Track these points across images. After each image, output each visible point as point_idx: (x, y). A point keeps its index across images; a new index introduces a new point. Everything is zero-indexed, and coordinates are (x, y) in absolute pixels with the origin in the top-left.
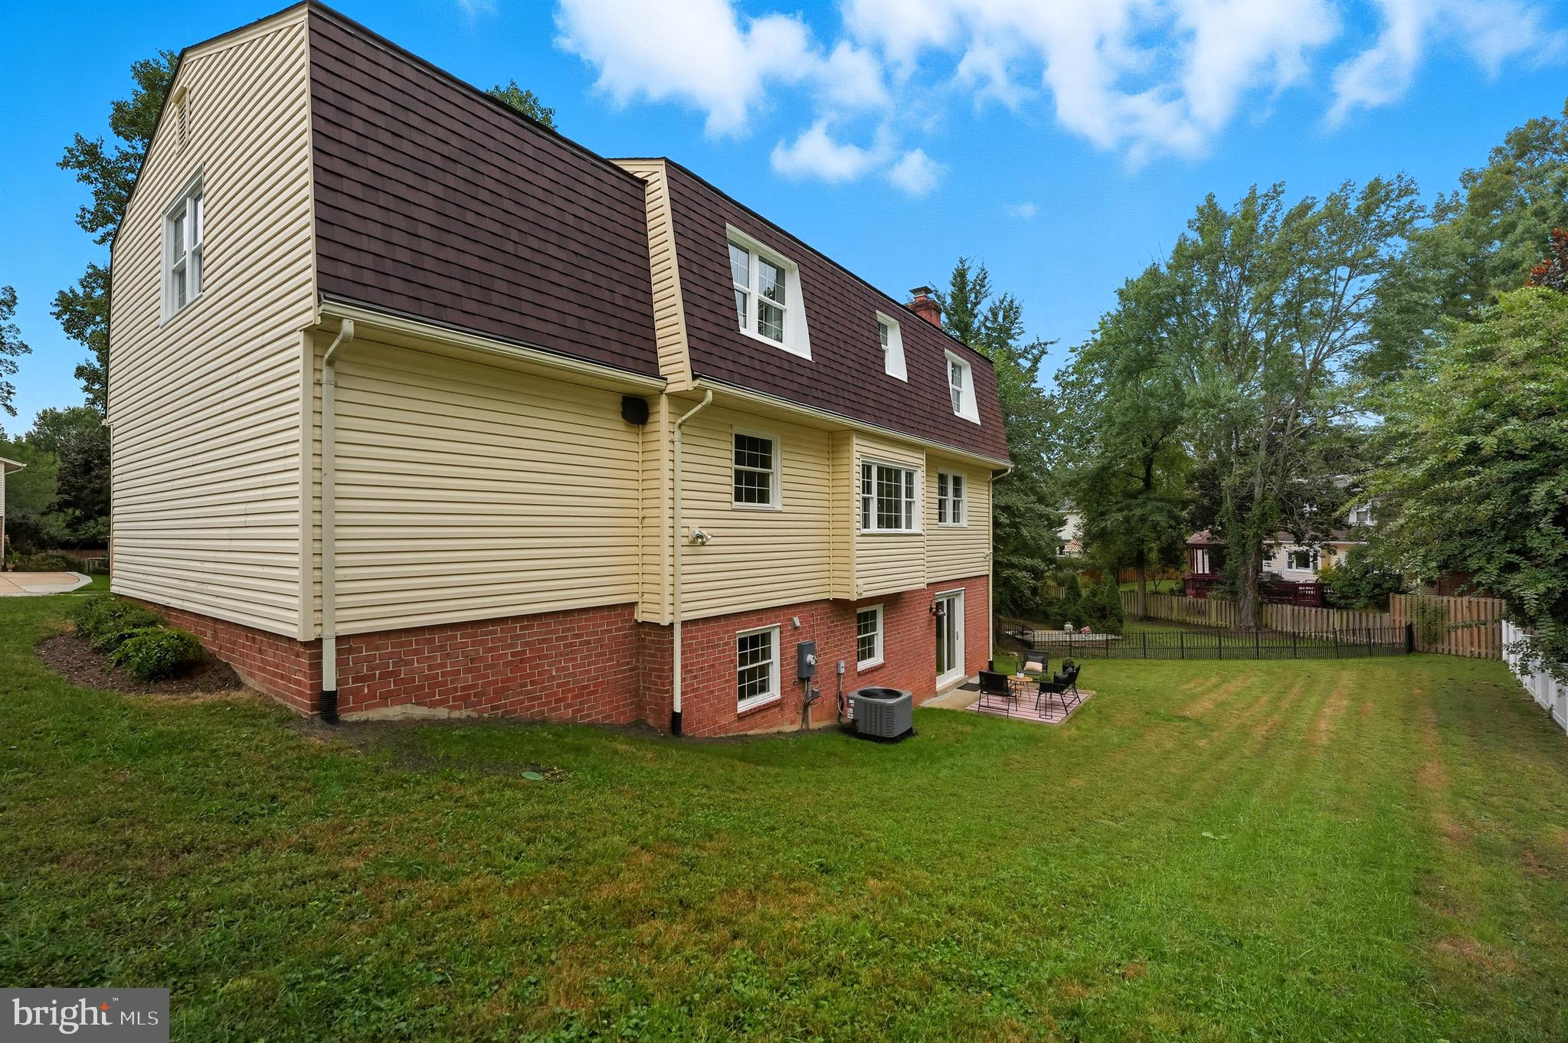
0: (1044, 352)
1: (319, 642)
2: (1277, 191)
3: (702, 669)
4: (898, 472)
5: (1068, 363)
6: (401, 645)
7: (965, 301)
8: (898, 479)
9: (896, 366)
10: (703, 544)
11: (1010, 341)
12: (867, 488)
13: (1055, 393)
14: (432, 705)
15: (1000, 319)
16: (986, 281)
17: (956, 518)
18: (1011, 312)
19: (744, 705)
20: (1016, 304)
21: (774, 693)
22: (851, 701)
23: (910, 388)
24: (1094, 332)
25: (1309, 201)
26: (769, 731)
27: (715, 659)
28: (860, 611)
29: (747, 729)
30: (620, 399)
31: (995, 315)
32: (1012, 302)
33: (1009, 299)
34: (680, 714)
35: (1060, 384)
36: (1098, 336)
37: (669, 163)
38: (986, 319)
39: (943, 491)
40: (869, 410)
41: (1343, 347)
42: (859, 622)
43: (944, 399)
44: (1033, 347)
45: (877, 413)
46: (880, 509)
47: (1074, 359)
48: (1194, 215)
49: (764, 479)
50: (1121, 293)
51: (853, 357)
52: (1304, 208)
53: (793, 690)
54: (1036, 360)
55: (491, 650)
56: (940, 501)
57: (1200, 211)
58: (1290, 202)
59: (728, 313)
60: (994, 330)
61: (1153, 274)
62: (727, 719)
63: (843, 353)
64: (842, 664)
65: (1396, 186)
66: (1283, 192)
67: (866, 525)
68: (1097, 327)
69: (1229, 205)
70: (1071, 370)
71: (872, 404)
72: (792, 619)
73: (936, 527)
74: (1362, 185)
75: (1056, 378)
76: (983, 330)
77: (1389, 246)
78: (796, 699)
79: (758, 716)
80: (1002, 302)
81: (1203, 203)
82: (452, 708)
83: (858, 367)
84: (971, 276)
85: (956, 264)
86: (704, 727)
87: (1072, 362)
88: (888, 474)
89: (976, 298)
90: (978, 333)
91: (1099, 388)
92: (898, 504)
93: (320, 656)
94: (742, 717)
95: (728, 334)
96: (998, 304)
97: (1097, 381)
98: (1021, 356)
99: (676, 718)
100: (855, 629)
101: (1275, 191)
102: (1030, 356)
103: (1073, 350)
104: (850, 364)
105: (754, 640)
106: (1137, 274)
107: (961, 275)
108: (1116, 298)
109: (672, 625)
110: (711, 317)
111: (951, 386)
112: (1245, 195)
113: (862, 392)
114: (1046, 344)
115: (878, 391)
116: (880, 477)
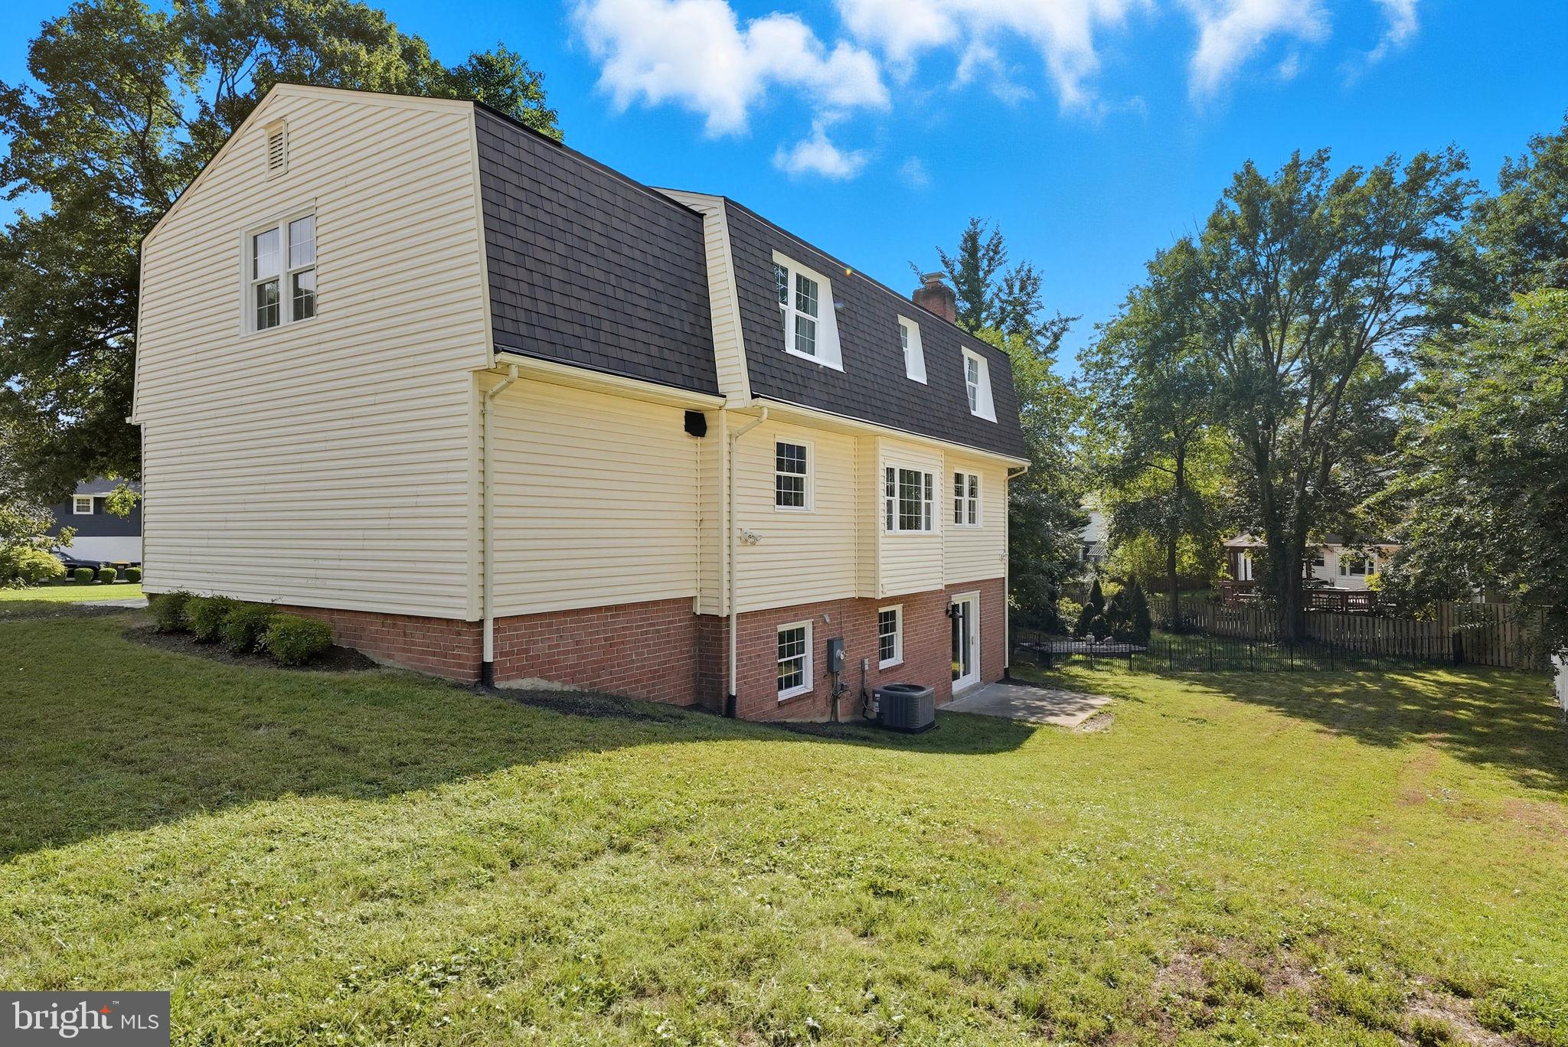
0: (1064, 329)
1: (481, 623)
2: (1322, 158)
3: (750, 658)
4: (918, 474)
5: (1093, 341)
6: (531, 627)
7: (976, 268)
8: (918, 481)
9: (916, 370)
10: (753, 544)
11: (1027, 317)
12: (890, 492)
13: (1077, 376)
14: (550, 679)
15: (1016, 290)
16: (1001, 247)
17: (972, 520)
18: (1028, 282)
19: (784, 695)
20: (1034, 274)
21: (807, 686)
22: (877, 695)
23: (930, 390)
24: (1121, 307)
25: (1357, 171)
26: (804, 720)
27: (760, 650)
28: (882, 610)
29: (787, 717)
30: (684, 414)
31: (1011, 287)
32: (1029, 271)
33: (1026, 268)
34: (735, 697)
35: (1082, 365)
36: (1126, 311)
37: (726, 200)
38: (1000, 290)
39: (959, 492)
40: (892, 415)
41: (1393, 329)
42: (880, 621)
43: (961, 398)
44: (1053, 323)
45: (900, 418)
46: (902, 510)
47: (1099, 337)
48: (1230, 183)
49: (798, 484)
50: (1151, 266)
51: (879, 365)
52: (1351, 178)
53: (823, 684)
54: (1057, 337)
55: (590, 634)
56: (956, 501)
57: (1238, 179)
58: (1336, 170)
59: (776, 335)
60: (1010, 303)
61: (1185, 247)
62: (770, 706)
63: (870, 361)
64: (866, 661)
65: (1445, 160)
66: (1328, 158)
67: (890, 527)
68: (1125, 301)
69: (1271, 172)
70: (1095, 349)
71: (895, 409)
72: (822, 616)
73: (952, 528)
74: (1407, 160)
75: (1079, 358)
76: (997, 303)
77: (1437, 225)
78: (826, 692)
79: (794, 706)
80: (1018, 272)
81: (1241, 170)
82: (565, 683)
83: (883, 374)
84: (983, 241)
85: (967, 226)
86: (752, 711)
87: (1097, 340)
88: (910, 478)
89: (989, 265)
90: (991, 305)
91: (1126, 369)
92: (918, 505)
93: (481, 634)
94: (780, 705)
95: (777, 355)
96: (1014, 274)
97: (1125, 362)
98: (1039, 332)
99: (732, 699)
100: (877, 628)
101: (1320, 157)
102: (1049, 334)
103: (1097, 327)
104: (876, 371)
105: (791, 635)
106: (1169, 245)
107: (972, 239)
108: (1146, 272)
109: (728, 617)
110: (764, 341)
111: (968, 383)
112: (1289, 161)
113: (887, 398)
114: (1067, 320)
115: (900, 395)
116: (902, 480)
